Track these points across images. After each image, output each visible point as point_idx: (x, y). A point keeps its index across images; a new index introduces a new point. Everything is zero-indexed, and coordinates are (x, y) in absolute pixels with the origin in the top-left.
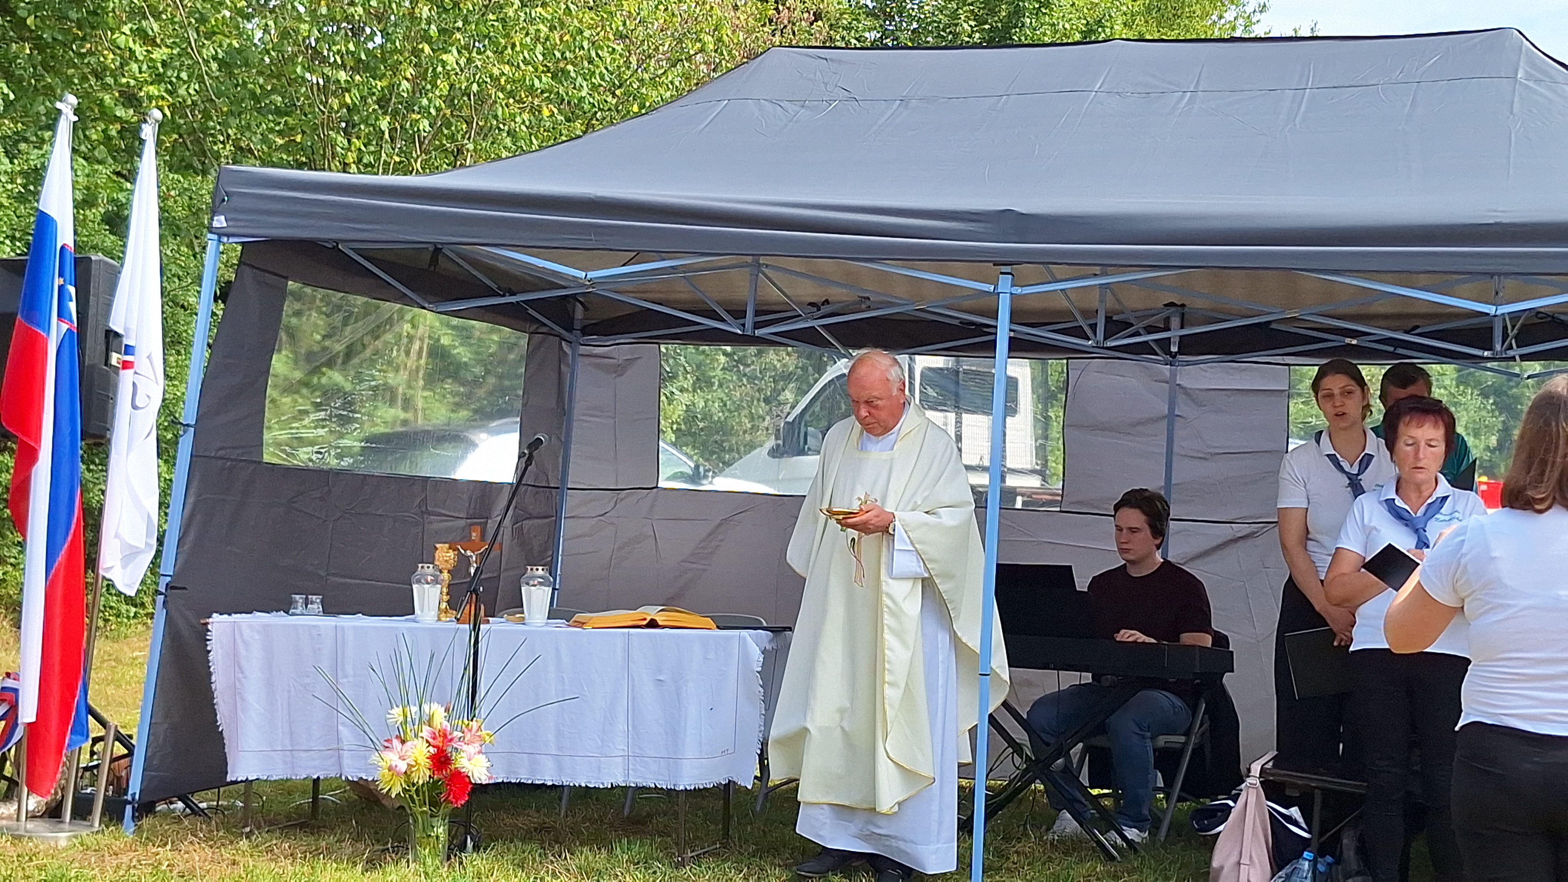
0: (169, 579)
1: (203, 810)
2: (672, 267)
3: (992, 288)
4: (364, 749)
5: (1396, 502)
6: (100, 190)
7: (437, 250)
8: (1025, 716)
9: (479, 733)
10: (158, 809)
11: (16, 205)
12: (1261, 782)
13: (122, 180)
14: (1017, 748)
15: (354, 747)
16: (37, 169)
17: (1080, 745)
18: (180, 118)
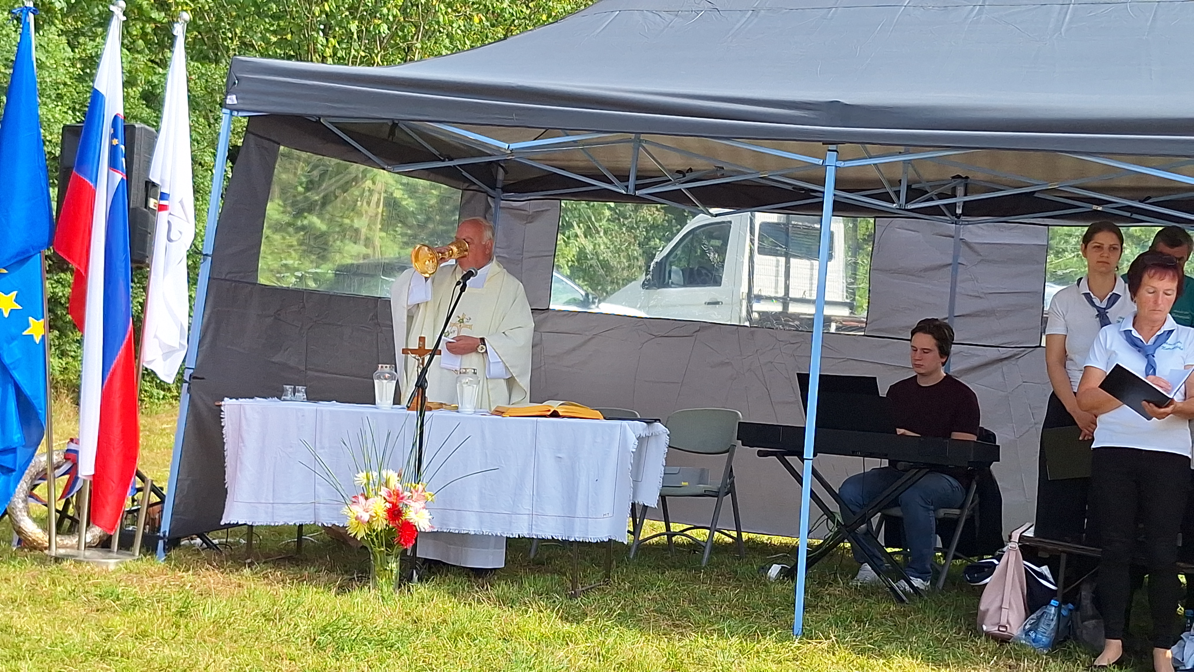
0: (192, 371)
1: (215, 545)
2: (573, 141)
3: (821, 161)
4: (336, 503)
5: (1133, 332)
6: (140, 74)
7: (395, 125)
8: (837, 492)
9: (423, 494)
10: (182, 543)
11: (76, 84)
12: (1019, 546)
13: (156, 66)
14: (831, 516)
15: (328, 502)
16: (92, 57)
17: (879, 514)
18: (200, 19)
